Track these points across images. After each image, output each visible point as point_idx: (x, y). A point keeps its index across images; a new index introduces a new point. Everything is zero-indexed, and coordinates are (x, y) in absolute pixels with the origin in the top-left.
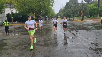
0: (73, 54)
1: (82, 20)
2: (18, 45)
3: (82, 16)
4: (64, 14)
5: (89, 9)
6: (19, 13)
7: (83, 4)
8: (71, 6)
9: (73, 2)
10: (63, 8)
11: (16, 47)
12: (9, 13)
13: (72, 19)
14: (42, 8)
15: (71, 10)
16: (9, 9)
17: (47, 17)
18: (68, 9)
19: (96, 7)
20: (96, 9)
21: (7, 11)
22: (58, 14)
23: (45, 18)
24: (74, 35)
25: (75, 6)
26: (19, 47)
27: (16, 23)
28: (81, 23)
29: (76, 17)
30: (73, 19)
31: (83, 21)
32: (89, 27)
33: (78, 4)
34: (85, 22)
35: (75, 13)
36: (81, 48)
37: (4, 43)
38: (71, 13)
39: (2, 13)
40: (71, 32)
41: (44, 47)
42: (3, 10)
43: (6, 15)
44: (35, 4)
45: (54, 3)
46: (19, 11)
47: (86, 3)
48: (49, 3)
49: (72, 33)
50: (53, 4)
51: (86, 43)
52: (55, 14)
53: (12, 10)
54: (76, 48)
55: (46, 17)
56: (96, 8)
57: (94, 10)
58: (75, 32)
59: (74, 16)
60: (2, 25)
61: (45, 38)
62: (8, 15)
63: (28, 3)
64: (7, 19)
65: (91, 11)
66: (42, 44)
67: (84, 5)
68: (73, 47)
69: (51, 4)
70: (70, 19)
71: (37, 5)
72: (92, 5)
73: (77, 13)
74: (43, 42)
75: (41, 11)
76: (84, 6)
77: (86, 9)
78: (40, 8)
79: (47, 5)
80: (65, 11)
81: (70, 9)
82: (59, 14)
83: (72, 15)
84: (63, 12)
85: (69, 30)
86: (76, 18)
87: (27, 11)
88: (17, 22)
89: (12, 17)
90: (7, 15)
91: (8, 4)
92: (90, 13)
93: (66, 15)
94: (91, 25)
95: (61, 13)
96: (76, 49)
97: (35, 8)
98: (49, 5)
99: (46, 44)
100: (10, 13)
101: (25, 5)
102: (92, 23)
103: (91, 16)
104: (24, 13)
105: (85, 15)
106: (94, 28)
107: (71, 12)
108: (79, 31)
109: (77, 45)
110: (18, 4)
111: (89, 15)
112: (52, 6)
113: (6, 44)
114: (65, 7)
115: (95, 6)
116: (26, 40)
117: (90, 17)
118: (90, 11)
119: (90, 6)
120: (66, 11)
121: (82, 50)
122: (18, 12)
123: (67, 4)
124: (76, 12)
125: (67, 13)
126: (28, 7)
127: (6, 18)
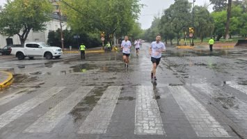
1: (193, 45)
6: (71, 31)
7: (202, 11)
10: (160, 17)
14: (118, 23)
15: (173, 25)
18: (168, 23)
27: (69, 50)
30: (178, 43)
31: (194, 47)
38: (176, 32)
42: (44, 25)
46: (72, 27)
50: (138, 14)
55: (123, 37)
57: (225, 24)
62: (51, 34)
65: (220, 27)
69: (134, 15)
71: (109, 18)
78: (115, 22)
82: (151, 31)
83: (176, 34)
84: (160, 28)
86: (182, 41)
87: (92, 27)
88: (70, 47)
89: (62, 39)
92: (217, 31)
93: (165, 34)
100: (55, 31)
103: (219, 37)
107: (174, 29)
112: (136, 17)
117: (218, 40)
118: (217, 26)
122: (69, 29)
124: (185, 28)
127: (47, 39)
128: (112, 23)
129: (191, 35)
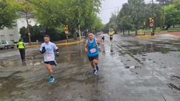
0: (139, 96)
1: (153, 34)
2: (42, 82)
3: (151, 27)
4: (119, 25)
5: (165, 13)
6: (40, 26)
7: (153, 6)
8: (132, 10)
9: (134, 3)
10: (117, 14)
11: (39, 84)
12: (24, 27)
13: (134, 32)
14: (80, 16)
15: (132, 17)
16: (24, 20)
17: (89, 31)
18: (126, 16)
19: (178, 9)
20: (177, 14)
21: (21, 23)
22: (108, 24)
23: (85, 33)
24: (139, 61)
25: (139, 10)
26: (43, 85)
27: (36, 44)
28: (151, 40)
29: (140, 29)
30: (136, 33)
31: (155, 36)
32: (167, 46)
33: (144, 5)
34: (159, 38)
35: (139, 22)
36: (153, 85)
37: (18, 78)
38: (132, 23)
39: (13, 27)
40: (133, 57)
41: (86, 84)
42: (14, 22)
43: (19, 31)
44: (68, 9)
45: (101, 5)
46: (41, 23)
47: (158, 3)
48: (92, 7)
49: (136, 59)
50: (99, 8)
51: (162, 75)
52: (102, 25)
53: (29, 20)
54: (145, 85)
55: (87, 31)
56: (177, 11)
57: (174, 15)
58: (141, 57)
59: (137, 28)
60: (13, 48)
61: (87, 68)
62: (23, 31)
63: (56, 7)
64: (22, 37)
65: (169, 18)
66: (83, 79)
67: (155, 7)
68: (138, 85)
69: (95, 9)
70: (131, 33)
71: (70, 11)
72: (171, 6)
73: (142, 22)
74: (84, 75)
75: (77, 21)
76: (155, 9)
77: (158, 14)
78: (77, 16)
79: (88, 11)
80: (120, 20)
81: (129, 16)
82: (110, 25)
83: (133, 26)
84: (117, 21)
85: (129, 54)
86: (140, 32)
87: (55, 21)
88: (37, 41)
89: (29, 34)
90: (21, 29)
91: (23, 11)
92: (167, 21)
93: (123, 26)
94: (170, 43)
95: (113, 23)
96: (144, 87)
97: (67, 17)
98: (91, 9)
99: (89, 78)
100: (26, 27)
101: (50, 12)
102: (172, 39)
103: (169, 27)
104: (49, 26)
105: (158, 26)
106: (175, 48)
107: (132, 21)
108: (147, 54)
109: (146, 80)
110: (39, 11)
111: (165, 24)
112: (98, 11)
113: (21, 80)
114: (120, 13)
115: (175, 8)
116: (55, 72)
117: (167, 29)
118: (167, 17)
119: (166, 8)
120: (122, 20)
121: (155, 89)
122: (38, 25)
123: (125, 6)
124: (141, 20)
125: (123, 22)
126: (55, 16)
127: (20, 35)
128: (74, 16)
129: (151, 25)
